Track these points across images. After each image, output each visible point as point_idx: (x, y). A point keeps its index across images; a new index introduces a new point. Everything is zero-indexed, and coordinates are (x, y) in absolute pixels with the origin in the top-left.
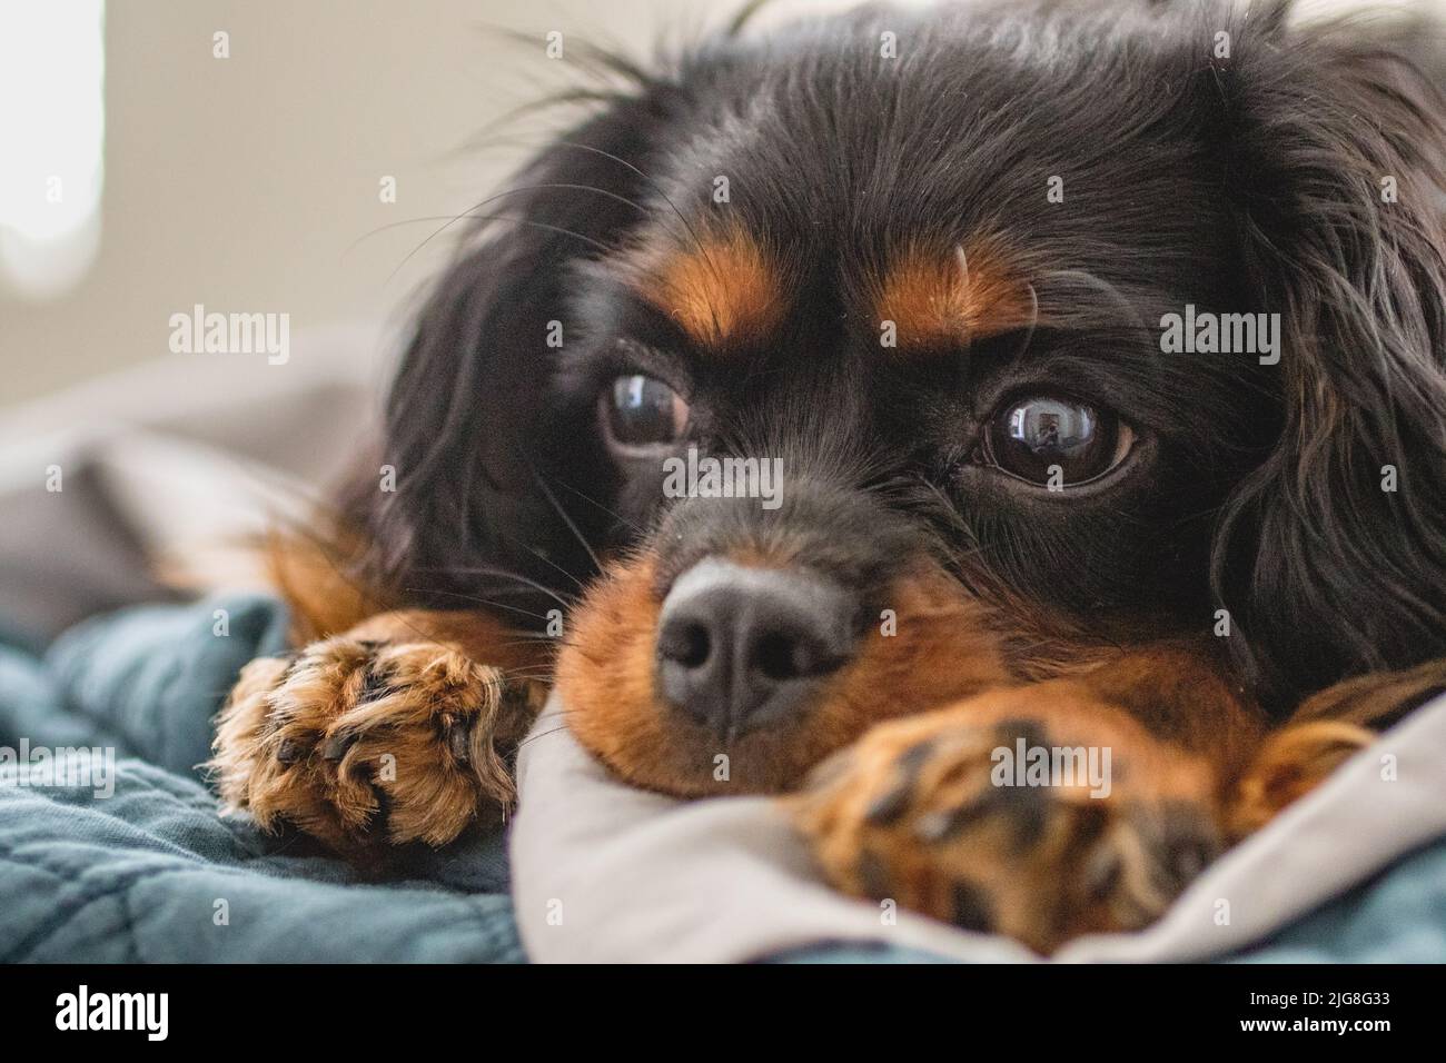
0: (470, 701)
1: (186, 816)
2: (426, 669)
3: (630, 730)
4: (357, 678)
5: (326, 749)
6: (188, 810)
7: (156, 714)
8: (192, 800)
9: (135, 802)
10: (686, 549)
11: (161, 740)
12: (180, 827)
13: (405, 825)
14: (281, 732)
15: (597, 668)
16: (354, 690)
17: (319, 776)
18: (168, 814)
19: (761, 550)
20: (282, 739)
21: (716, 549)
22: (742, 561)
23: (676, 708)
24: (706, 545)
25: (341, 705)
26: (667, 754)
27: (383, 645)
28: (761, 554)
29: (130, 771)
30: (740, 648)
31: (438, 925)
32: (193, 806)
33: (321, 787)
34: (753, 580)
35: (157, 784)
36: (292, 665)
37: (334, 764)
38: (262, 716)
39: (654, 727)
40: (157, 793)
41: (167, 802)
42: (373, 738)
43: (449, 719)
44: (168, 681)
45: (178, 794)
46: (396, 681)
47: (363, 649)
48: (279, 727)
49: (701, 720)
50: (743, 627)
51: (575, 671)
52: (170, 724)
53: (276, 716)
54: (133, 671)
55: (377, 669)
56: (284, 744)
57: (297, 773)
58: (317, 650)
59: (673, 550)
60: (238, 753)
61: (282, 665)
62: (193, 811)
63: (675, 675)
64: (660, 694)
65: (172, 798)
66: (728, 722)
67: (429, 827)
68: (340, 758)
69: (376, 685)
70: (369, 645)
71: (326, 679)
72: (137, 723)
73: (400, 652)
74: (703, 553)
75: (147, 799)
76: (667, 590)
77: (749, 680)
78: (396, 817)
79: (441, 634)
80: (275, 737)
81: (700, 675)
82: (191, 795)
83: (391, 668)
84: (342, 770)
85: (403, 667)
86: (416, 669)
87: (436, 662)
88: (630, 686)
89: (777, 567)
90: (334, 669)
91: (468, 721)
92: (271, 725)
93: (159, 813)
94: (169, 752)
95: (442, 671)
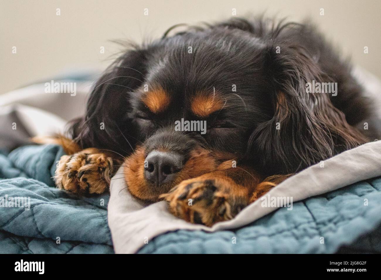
0: (105, 165)
1: (43, 189)
2: (97, 160)
3: (140, 186)
4: (84, 161)
5: (78, 175)
6: (43, 188)
7: (34, 168)
8: (44, 186)
9: (33, 187)
10: (150, 148)
11: (35, 173)
12: (42, 191)
13: (92, 190)
14: (69, 171)
15: (134, 173)
16: (84, 164)
17: (77, 180)
18: (39, 189)
19: (164, 148)
20: (69, 172)
21: (155, 148)
22: (160, 151)
23: (148, 180)
24: (154, 147)
25: (81, 166)
26: (148, 190)
27: (89, 154)
28: (164, 149)
29: (31, 181)
30: (159, 168)
31: (94, 217)
32: (44, 187)
33: (77, 182)
34: (162, 154)
35: (37, 183)
36: (71, 158)
37: (79, 178)
38: (65, 167)
39: (144, 184)
40: (37, 185)
41: (39, 187)
42: (87, 173)
43: (101, 169)
44: (37, 162)
45: (41, 185)
46: (92, 162)
47: (85, 155)
48: (69, 170)
49: (153, 182)
50: (160, 164)
51: (129, 173)
52: (37, 171)
53: (68, 167)
54: (29, 159)
55: (88, 159)
56: (70, 173)
57: (72, 180)
58: (76, 155)
59: (148, 148)
60: (60, 175)
61: (69, 157)
62: (44, 189)
63: (148, 173)
64: (145, 177)
65: (40, 186)
66: (158, 183)
67: (97, 190)
68: (81, 177)
69: (87, 163)
70: (86, 154)
71: (78, 161)
72: (30, 170)
73: (92, 156)
74: (153, 149)
75: (35, 186)
76: (147, 156)
77: (162, 174)
78: (91, 189)
79: (100, 152)
80: (67, 172)
81: (152, 173)
82: (43, 185)
83: (91, 159)
84: (81, 179)
85: (93, 159)
86: (95, 160)
87: (99, 158)
88: (140, 176)
89: (167, 151)
90: (80, 159)
91: (104, 169)
92: (67, 170)
93: (37, 189)
94: (37, 176)
95: (100, 160)
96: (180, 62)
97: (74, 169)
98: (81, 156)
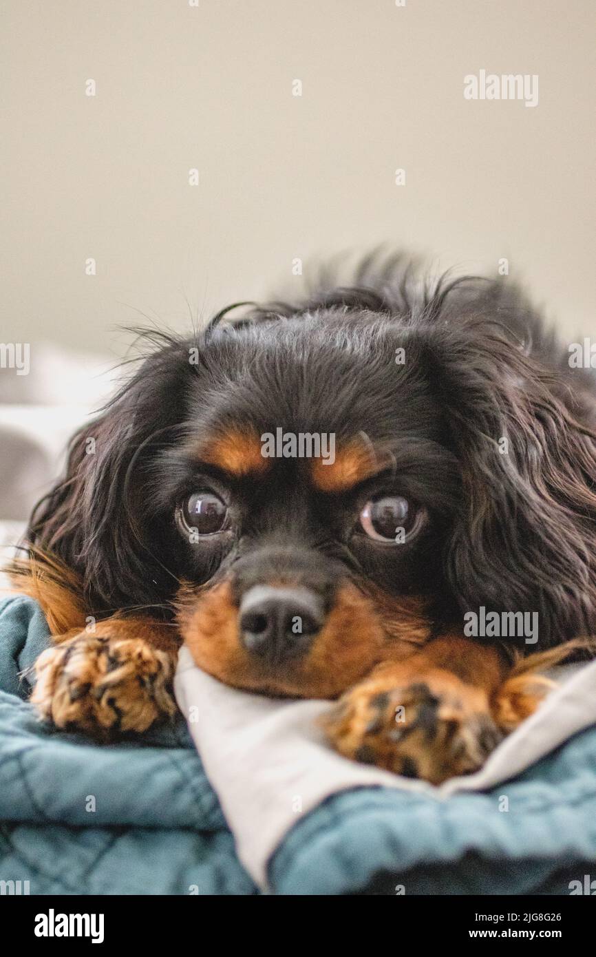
0: (153, 669)
2: (133, 654)
4: (104, 659)
5: (94, 692)
10: (247, 582)
13: (127, 724)
14: (72, 685)
16: (104, 666)
17: (92, 705)
19: (283, 580)
22: (276, 586)
23: (251, 651)
24: (256, 579)
25: (99, 674)
27: (107, 640)
28: (284, 582)
30: (280, 625)
31: (159, 768)
33: (93, 711)
34: (283, 594)
36: (69, 652)
37: (99, 700)
42: (116, 688)
43: (146, 678)
46: (121, 659)
47: (100, 643)
49: (262, 655)
50: (282, 615)
55: (111, 653)
57: (81, 704)
58: (81, 645)
59: (239, 582)
63: (250, 638)
67: (138, 724)
68: (102, 696)
69: (114, 663)
70: (102, 641)
73: (118, 645)
74: (253, 583)
76: (239, 601)
77: (285, 637)
78: (124, 721)
80: (68, 687)
81: (262, 637)
83: (117, 653)
84: (104, 702)
85: (123, 653)
86: (129, 654)
87: (136, 651)
90: (93, 655)
91: (153, 678)
95: (140, 655)
96: (278, 384)
97: (84, 679)
98: (92, 648)
